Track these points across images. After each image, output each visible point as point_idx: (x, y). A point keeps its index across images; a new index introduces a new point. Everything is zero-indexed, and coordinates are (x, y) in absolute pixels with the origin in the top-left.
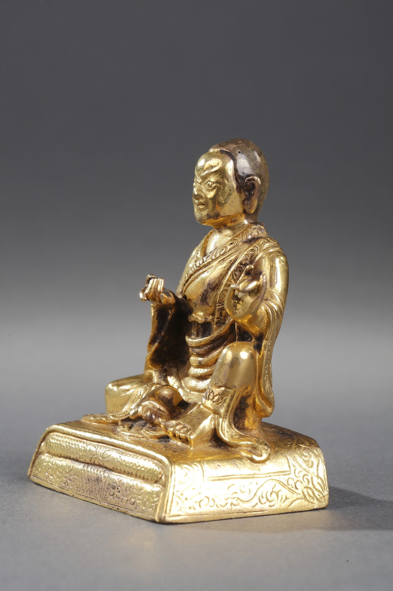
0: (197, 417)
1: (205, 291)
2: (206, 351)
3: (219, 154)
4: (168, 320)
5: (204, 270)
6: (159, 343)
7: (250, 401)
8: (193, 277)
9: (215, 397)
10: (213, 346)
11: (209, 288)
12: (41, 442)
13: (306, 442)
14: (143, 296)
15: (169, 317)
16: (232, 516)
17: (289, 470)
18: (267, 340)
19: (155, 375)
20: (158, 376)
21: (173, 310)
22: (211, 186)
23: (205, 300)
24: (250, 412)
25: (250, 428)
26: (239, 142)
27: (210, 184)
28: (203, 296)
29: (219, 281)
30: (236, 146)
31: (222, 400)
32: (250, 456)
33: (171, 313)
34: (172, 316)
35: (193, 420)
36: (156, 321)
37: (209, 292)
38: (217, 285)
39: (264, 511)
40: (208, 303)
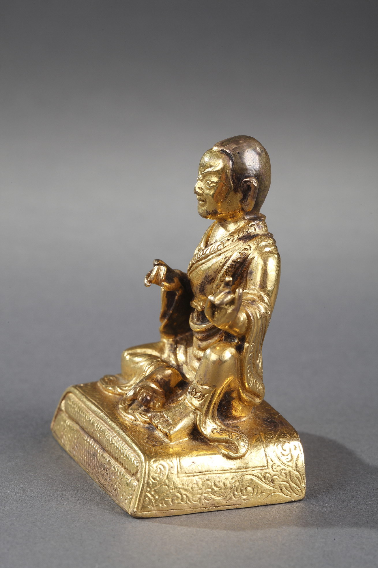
0: (180, 411)
1: (202, 282)
2: (204, 338)
3: (219, 154)
4: (175, 300)
5: (203, 261)
6: (168, 320)
7: (234, 395)
8: (195, 266)
9: (198, 394)
10: (210, 334)
11: (206, 280)
12: (62, 400)
13: (288, 435)
14: (147, 282)
15: (176, 297)
16: (204, 509)
17: (266, 465)
18: (248, 343)
19: (167, 346)
20: (169, 347)
21: (180, 292)
22: (210, 185)
23: (203, 291)
24: (236, 404)
25: (238, 416)
26: (240, 142)
27: (210, 183)
28: (201, 287)
29: (215, 275)
30: (236, 146)
31: (203, 396)
32: (227, 453)
33: (178, 294)
34: (179, 297)
35: (175, 414)
36: (165, 299)
37: (206, 284)
38: (213, 279)
39: (237, 505)
40: (205, 293)
